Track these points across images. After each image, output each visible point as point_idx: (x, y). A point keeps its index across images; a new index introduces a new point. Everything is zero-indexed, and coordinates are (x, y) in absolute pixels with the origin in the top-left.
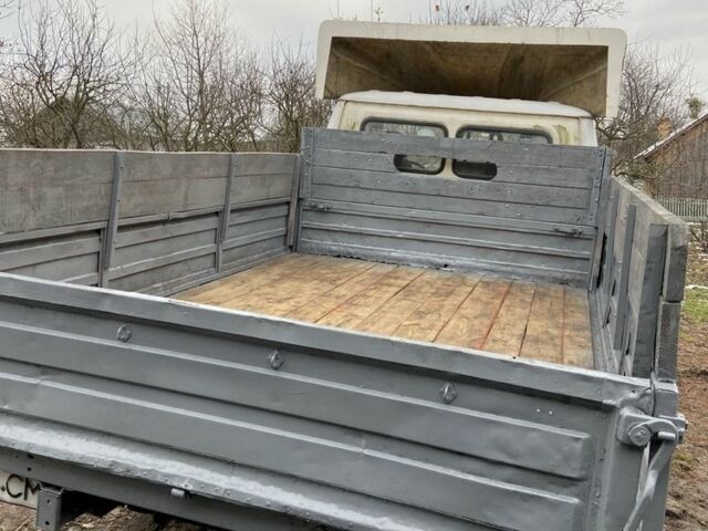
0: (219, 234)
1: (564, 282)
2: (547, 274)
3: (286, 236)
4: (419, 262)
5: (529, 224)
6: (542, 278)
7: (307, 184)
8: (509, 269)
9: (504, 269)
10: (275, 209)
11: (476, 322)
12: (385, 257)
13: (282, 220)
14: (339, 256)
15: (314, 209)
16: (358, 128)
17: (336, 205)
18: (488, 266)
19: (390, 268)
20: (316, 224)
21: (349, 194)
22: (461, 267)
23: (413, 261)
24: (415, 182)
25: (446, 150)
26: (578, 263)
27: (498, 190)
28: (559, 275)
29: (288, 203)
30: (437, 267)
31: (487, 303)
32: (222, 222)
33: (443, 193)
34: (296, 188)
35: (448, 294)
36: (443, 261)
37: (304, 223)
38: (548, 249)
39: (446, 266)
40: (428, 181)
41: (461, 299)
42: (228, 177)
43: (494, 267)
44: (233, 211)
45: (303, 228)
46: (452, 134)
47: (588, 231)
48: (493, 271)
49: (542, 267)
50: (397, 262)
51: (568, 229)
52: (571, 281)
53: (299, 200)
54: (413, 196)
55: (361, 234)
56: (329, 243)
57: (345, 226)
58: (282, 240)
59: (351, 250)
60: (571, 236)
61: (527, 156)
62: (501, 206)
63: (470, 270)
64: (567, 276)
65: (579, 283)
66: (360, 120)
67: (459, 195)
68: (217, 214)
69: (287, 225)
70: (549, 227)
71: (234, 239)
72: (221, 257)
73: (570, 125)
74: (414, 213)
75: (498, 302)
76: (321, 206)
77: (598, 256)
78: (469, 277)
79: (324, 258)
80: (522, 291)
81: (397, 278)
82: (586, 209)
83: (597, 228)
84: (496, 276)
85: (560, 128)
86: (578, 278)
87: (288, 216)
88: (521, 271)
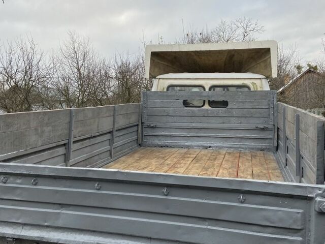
0: (111, 141)
1: (262, 150)
2: (255, 146)
3: (137, 140)
4: (198, 146)
5: (245, 125)
6: (253, 149)
7: (145, 116)
8: (238, 146)
9: (236, 146)
10: (132, 128)
11: (230, 170)
12: (182, 145)
13: (135, 133)
14: (162, 147)
15: (149, 127)
16: (165, 90)
17: (158, 124)
18: (228, 146)
19: (186, 150)
20: (150, 133)
21: (164, 119)
22: (217, 147)
23: (195, 146)
24: (193, 112)
25: (205, 96)
26: (267, 141)
27: (230, 112)
28: (260, 147)
29: (137, 125)
30: (206, 148)
31: (233, 162)
32: (112, 136)
33: (206, 115)
34: (140, 118)
35: (215, 159)
36: (209, 145)
37: (145, 133)
38: (253, 136)
39: (210, 147)
40: (199, 110)
41: (221, 161)
42: (114, 116)
43: (231, 146)
44: (116, 131)
45: (145, 135)
46: (207, 90)
47: (270, 126)
48: (231, 147)
49: (252, 144)
50: (188, 147)
51: (262, 126)
52: (265, 149)
53: (142, 123)
54: (193, 117)
55: (171, 136)
56: (157, 141)
57: (163, 133)
58: (136, 142)
59: (167, 144)
60: (263, 129)
61: (241, 97)
62: (232, 119)
63: (221, 148)
64: (264, 147)
65: (269, 150)
66: (166, 86)
67: (213, 115)
68: (110, 132)
69: (137, 135)
70: (254, 126)
71: (118, 143)
72: (113, 151)
73: (258, 82)
74: (194, 125)
75: (237, 161)
76: (152, 125)
77: (276, 137)
78: (221, 151)
79: (155, 148)
80: (245, 155)
81: (190, 154)
82: (268, 117)
83: (274, 125)
84: (232, 149)
85: (253, 84)
86: (268, 147)
87: (138, 131)
88: (243, 146)
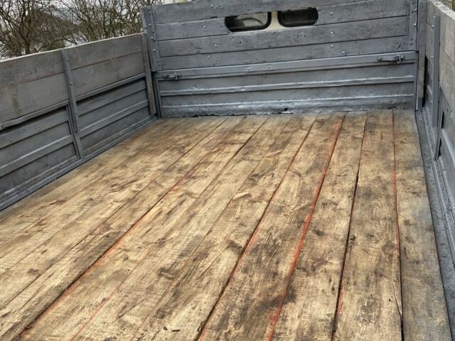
0: (71, 125)
1: (391, 107)
2: (376, 101)
3: (149, 106)
4: (263, 110)
5: (354, 59)
6: (372, 106)
7: (156, 59)
8: (341, 103)
9: (337, 103)
10: (133, 86)
11: (307, 179)
12: (234, 110)
13: (143, 95)
14: (196, 116)
15: (167, 79)
17: (184, 72)
18: (322, 104)
19: (237, 120)
20: (171, 92)
21: (193, 60)
22: (299, 108)
23: (258, 110)
24: (247, 40)
25: (268, 4)
26: (403, 87)
27: (322, 33)
28: (387, 101)
29: (144, 79)
30: (279, 112)
31: (321, 149)
32: (71, 114)
33: (274, 45)
34: (147, 64)
36: (283, 106)
37: (162, 92)
38: (373, 79)
39: (286, 109)
40: (258, 36)
41: (296, 148)
42: (64, 72)
43: (328, 104)
44: (79, 103)
45: (162, 97)
47: (409, 55)
48: (327, 107)
49: (371, 96)
50: (245, 113)
51: (390, 57)
52: (399, 104)
53: (153, 74)
54: (249, 53)
55: (210, 94)
56: (186, 106)
57: (195, 89)
58: (146, 111)
59: (204, 109)
60: (394, 64)
62: (327, 47)
63: (306, 110)
64: (394, 101)
65: (406, 105)
67: (288, 44)
68: (63, 108)
69: (147, 98)
70: (373, 58)
71: (89, 125)
72: (80, 144)
74: (251, 68)
75: (330, 144)
76: (172, 76)
77: (421, 78)
78: (306, 117)
79: (183, 120)
80: (354, 125)
82: (405, 35)
83: (418, 52)
84: (330, 111)
86: (404, 101)
87: (146, 89)
88: (352, 103)
